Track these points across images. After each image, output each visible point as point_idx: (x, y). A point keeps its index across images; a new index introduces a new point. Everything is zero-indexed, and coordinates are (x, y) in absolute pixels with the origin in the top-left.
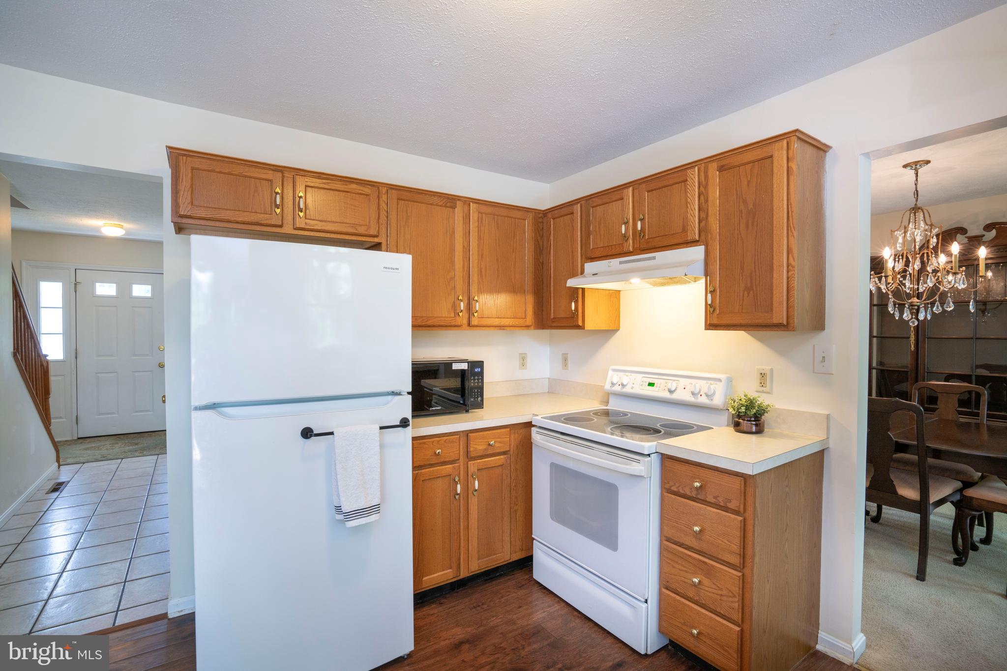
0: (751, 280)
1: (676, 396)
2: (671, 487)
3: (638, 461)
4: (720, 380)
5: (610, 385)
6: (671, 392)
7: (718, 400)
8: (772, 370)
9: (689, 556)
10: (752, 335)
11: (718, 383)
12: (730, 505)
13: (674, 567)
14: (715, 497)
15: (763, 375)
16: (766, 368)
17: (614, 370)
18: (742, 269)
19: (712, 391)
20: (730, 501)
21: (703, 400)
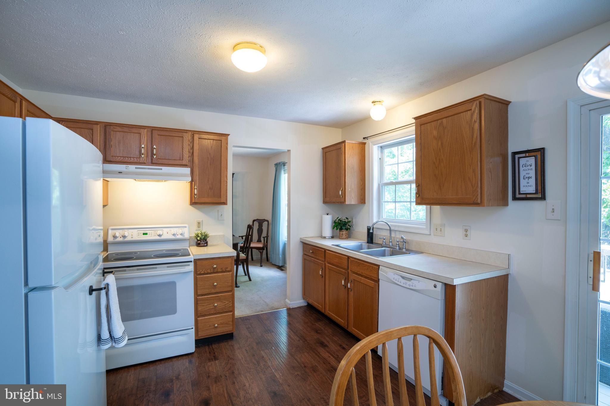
0: (212, 185)
1: (163, 237)
2: (201, 272)
3: (189, 265)
4: (186, 227)
5: (113, 238)
6: (160, 235)
7: (187, 236)
8: (202, 221)
9: (211, 297)
10: (192, 206)
11: (185, 228)
12: (227, 270)
13: (203, 306)
14: (221, 269)
15: (199, 223)
16: (200, 220)
17: (112, 229)
18: (208, 181)
19: (184, 233)
20: (227, 268)
21: (179, 237)
